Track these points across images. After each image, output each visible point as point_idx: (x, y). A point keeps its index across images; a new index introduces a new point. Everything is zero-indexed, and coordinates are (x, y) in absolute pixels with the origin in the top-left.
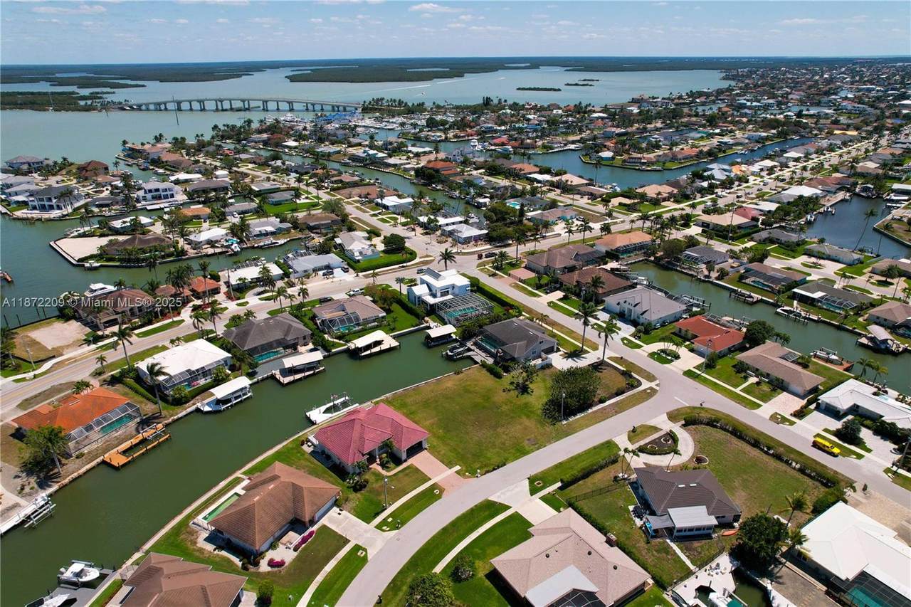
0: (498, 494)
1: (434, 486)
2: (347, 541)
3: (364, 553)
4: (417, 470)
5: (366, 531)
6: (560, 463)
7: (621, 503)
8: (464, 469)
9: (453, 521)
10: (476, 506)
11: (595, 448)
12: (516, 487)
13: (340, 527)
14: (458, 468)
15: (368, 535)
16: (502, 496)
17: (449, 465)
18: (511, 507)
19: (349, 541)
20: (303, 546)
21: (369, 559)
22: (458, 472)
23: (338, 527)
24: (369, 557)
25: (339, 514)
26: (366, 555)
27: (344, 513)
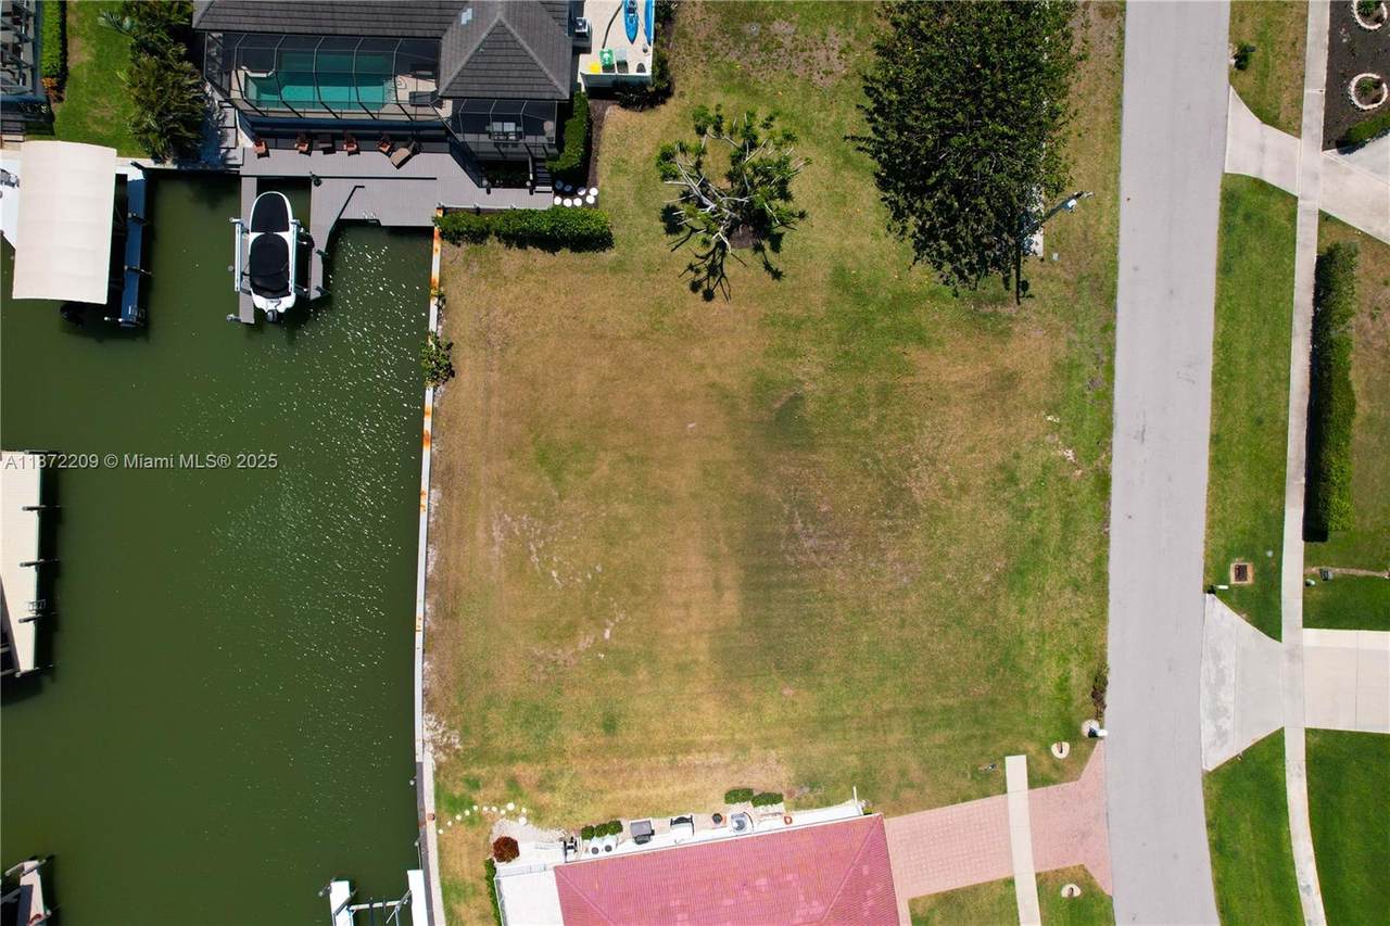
0: (1207, 729)
6: (1215, 440)
8: (1032, 748)
10: (1210, 825)
12: (1217, 657)
14: (1016, 768)
16: (1227, 725)
17: (990, 783)
18: (1282, 729)
22: (1035, 781)
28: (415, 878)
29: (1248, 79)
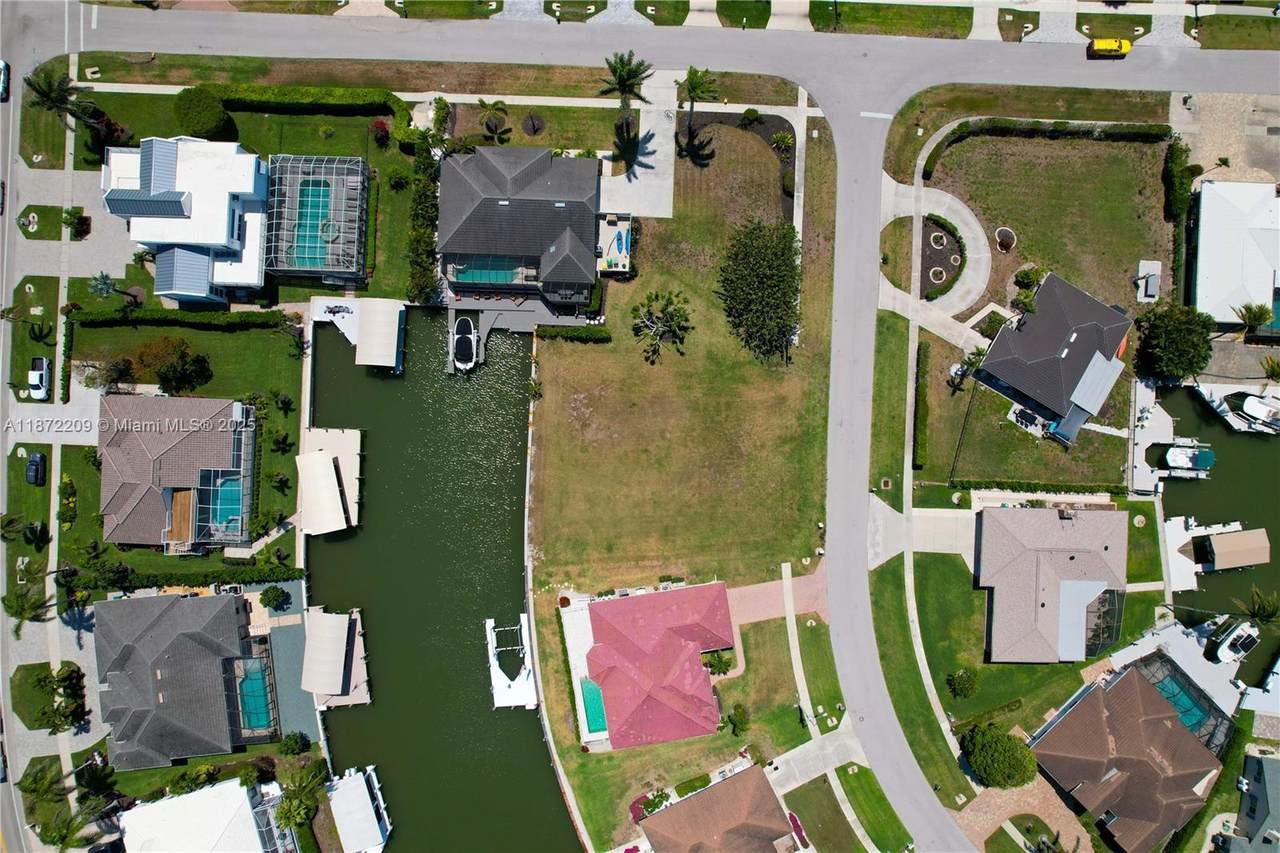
0: (871, 552)
1: (800, 621)
2: (824, 778)
3: (855, 767)
4: (758, 626)
5: (822, 748)
7: (996, 422)
8: (793, 559)
9: (877, 639)
10: (871, 594)
11: (878, 351)
12: (875, 520)
13: (797, 776)
14: (786, 568)
15: (830, 750)
16: (879, 549)
17: (774, 574)
18: (903, 552)
19: (825, 775)
20: (804, 834)
21: (868, 767)
22: (795, 574)
23: (796, 780)
24: (866, 764)
25: (776, 768)
26: (860, 767)
27: (777, 761)
28: (523, 617)
29: (888, 268)
